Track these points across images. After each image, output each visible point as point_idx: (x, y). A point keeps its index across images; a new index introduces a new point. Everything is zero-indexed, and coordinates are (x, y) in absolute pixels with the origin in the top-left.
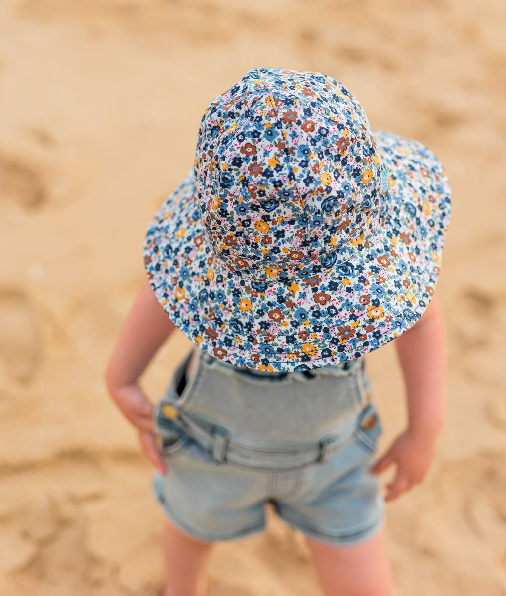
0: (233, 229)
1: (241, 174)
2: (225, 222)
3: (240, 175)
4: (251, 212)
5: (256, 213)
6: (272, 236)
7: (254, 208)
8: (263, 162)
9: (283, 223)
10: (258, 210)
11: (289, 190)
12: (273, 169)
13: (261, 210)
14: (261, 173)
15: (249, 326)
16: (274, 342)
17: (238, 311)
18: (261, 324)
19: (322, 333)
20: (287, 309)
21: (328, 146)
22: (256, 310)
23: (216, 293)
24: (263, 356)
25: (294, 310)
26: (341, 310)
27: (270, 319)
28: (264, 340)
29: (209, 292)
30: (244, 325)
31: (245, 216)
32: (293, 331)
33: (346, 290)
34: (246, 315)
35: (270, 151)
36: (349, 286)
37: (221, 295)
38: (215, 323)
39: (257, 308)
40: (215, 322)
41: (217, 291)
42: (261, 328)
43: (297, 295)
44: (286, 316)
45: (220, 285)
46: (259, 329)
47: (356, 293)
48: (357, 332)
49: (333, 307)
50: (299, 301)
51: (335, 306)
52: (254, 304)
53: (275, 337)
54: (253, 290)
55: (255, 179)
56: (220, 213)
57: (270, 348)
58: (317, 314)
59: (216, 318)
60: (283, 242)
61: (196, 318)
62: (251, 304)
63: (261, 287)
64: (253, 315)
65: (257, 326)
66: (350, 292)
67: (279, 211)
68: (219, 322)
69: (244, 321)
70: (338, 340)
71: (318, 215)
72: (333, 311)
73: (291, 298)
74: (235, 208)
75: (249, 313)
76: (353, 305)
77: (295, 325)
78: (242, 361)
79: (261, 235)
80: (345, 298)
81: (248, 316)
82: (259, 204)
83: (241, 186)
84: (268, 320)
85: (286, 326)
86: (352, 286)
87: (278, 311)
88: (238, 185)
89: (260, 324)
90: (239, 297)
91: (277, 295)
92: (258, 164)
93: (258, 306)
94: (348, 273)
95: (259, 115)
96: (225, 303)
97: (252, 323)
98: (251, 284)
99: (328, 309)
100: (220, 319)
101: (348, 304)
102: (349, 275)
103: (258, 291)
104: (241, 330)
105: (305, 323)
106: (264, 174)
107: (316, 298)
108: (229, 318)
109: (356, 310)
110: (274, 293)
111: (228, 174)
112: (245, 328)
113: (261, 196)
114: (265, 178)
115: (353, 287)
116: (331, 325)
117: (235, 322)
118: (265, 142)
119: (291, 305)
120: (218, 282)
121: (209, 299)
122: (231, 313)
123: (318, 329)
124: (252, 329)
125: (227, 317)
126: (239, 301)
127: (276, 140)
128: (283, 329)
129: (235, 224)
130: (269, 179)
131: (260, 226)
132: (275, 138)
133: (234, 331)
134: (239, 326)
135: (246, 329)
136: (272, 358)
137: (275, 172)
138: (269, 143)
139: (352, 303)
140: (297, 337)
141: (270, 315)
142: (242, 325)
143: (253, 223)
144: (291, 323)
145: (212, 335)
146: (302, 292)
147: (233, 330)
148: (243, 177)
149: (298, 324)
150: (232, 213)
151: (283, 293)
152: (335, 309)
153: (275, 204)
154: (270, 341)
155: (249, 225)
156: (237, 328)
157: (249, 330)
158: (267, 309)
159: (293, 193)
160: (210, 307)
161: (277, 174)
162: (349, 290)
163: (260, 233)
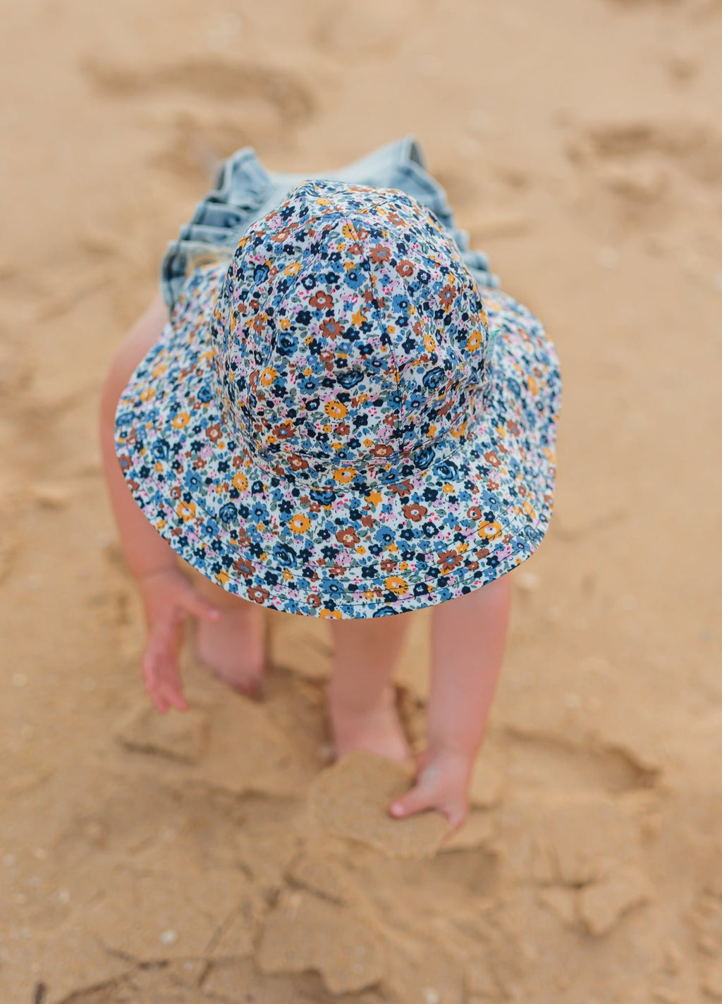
0: (292, 413)
1: (309, 334)
2: (280, 404)
3: (307, 337)
4: (321, 389)
5: (328, 390)
6: (350, 423)
7: (328, 383)
8: (344, 319)
9: (366, 404)
10: (332, 387)
11: (382, 359)
12: (358, 329)
13: (337, 386)
14: (341, 333)
15: (306, 554)
16: (343, 577)
17: (289, 534)
18: (325, 550)
19: (415, 561)
20: (364, 528)
21: (429, 297)
22: (317, 531)
23: (250, 508)
24: (327, 598)
25: (374, 530)
26: (442, 528)
27: (339, 544)
28: (329, 574)
29: (238, 508)
30: (298, 554)
31: (313, 395)
32: (373, 560)
33: (448, 499)
34: (301, 538)
35: (353, 304)
36: (452, 495)
37: (259, 511)
38: (250, 552)
39: (319, 528)
40: (249, 550)
41: (253, 506)
42: (325, 557)
43: (379, 508)
44: (362, 539)
45: (259, 496)
46: (322, 558)
47: (463, 504)
48: (465, 559)
49: (430, 524)
50: (382, 517)
51: (434, 522)
52: (314, 523)
53: (345, 569)
54: (312, 502)
55: (332, 343)
56: (273, 391)
57: (337, 585)
58: (408, 534)
59: (251, 545)
60: (365, 432)
61: (217, 546)
62: (310, 522)
63: (325, 498)
64: (312, 538)
65: (317, 554)
66: (454, 503)
67: (363, 388)
68: (257, 550)
69: (298, 547)
70: (438, 571)
71: (417, 393)
72: (432, 530)
73: (370, 513)
74: (299, 384)
75: (305, 536)
76: (459, 520)
77: (376, 551)
78: (293, 606)
79: (333, 423)
80: (448, 512)
81: (304, 540)
82: (334, 378)
83: (308, 352)
84: (336, 545)
85: (362, 553)
86: (456, 494)
87: (351, 531)
88: (303, 351)
89: (322, 551)
90: (290, 512)
91: (350, 508)
92: (336, 321)
93: (321, 525)
94: (450, 476)
95: (336, 251)
96: (267, 523)
97: (310, 550)
98: (310, 494)
99: (424, 527)
100: (258, 545)
101: (452, 520)
102: (451, 478)
103: (321, 503)
104: (292, 560)
105: (391, 547)
106: (345, 336)
107: (406, 512)
108: (273, 543)
109: (464, 528)
110: (346, 506)
111: (289, 335)
112: (299, 557)
113: (339, 366)
114: (347, 341)
115: (458, 496)
116: (427, 550)
117: (284, 550)
118: (346, 290)
119: (370, 522)
120: (254, 491)
121: (239, 517)
122: (277, 536)
123: (409, 556)
124: (310, 558)
125: (270, 542)
126: (290, 519)
127: (362, 288)
128: (358, 557)
129: (295, 408)
130: (354, 343)
131: (333, 408)
132: (362, 284)
133: (281, 563)
134: (290, 555)
135: (301, 560)
136: (341, 600)
137: (361, 332)
138: (352, 292)
139: (457, 518)
140: (378, 567)
141: (339, 537)
142: (294, 554)
143: (322, 404)
144: (370, 548)
145: (244, 570)
146: (387, 503)
147: (279, 561)
148: (311, 340)
149: (380, 550)
150: (293, 391)
151: (358, 506)
152: (434, 526)
153: (357, 378)
154: (337, 574)
155: (316, 408)
156: (286, 558)
157: (306, 560)
158: (334, 529)
159: (387, 363)
160: (242, 530)
161: (365, 336)
162: (453, 500)
163: (332, 419)
